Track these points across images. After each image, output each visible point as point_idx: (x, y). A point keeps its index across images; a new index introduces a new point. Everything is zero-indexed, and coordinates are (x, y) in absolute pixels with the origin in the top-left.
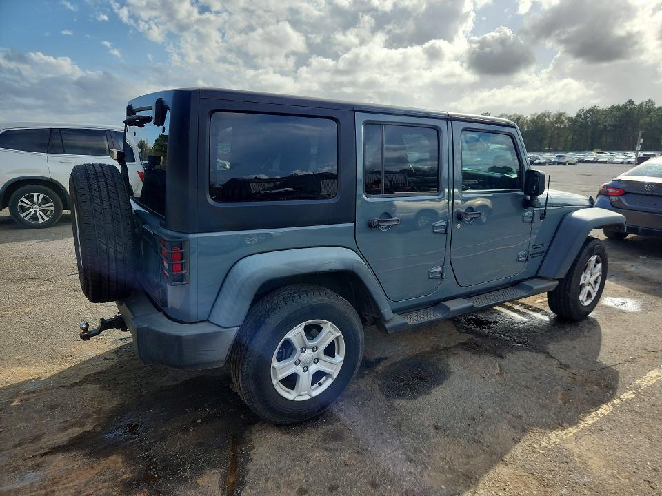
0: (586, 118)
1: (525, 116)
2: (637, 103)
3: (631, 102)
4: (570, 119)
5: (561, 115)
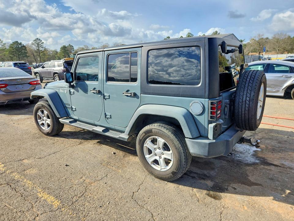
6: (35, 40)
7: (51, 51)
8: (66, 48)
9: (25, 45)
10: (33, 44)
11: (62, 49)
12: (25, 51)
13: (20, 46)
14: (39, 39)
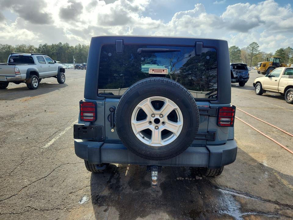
0: (43, 49)
1: (12, 46)
2: (63, 44)
3: (61, 43)
4: (36, 49)
5: (31, 46)
6: (252, 44)
7: (266, 54)
8: (283, 51)
9: (240, 49)
10: (248, 48)
11: (278, 52)
12: (239, 55)
13: (236, 50)
14: (256, 43)
